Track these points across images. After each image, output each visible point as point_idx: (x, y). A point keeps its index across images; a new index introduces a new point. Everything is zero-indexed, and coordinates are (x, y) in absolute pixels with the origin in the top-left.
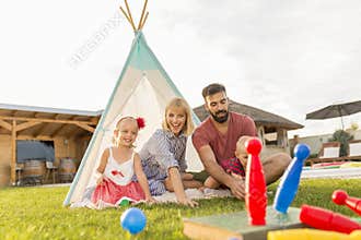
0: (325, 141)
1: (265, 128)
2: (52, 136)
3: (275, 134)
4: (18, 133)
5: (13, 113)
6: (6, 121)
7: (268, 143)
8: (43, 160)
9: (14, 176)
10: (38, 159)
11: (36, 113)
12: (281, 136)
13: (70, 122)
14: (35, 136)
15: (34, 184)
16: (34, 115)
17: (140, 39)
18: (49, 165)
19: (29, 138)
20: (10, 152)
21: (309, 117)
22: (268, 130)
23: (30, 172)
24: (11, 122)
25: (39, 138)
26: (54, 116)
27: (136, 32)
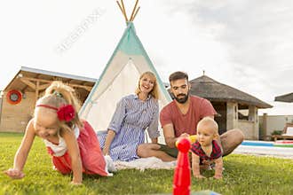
0: (290, 121)
1: (239, 105)
4: (40, 91)
5: (37, 76)
6: (32, 81)
7: (241, 117)
12: (253, 112)
17: (130, 29)
21: (277, 99)
22: (241, 107)
24: (35, 83)
27: (128, 24)
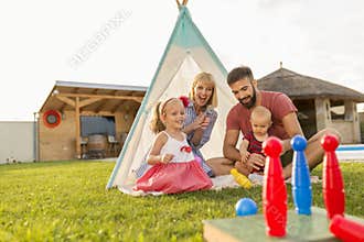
1: (331, 101)
2: (113, 112)
3: (343, 107)
4: (81, 109)
5: (76, 90)
6: (71, 98)
7: (335, 117)
8: (106, 135)
9: (79, 150)
10: (101, 134)
11: (96, 90)
12: (350, 109)
13: (129, 98)
14: (97, 112)
15: (98, 157)
16: (95, 91)
17: (185, 15)
18: (111, 139)
19: (92, 114)
20: (75, 128)
22: (334, 104)
23: (94, 146)
24: (74, 99)
25: (101, 113)
26: (114, 92)
27: (180, 8)
